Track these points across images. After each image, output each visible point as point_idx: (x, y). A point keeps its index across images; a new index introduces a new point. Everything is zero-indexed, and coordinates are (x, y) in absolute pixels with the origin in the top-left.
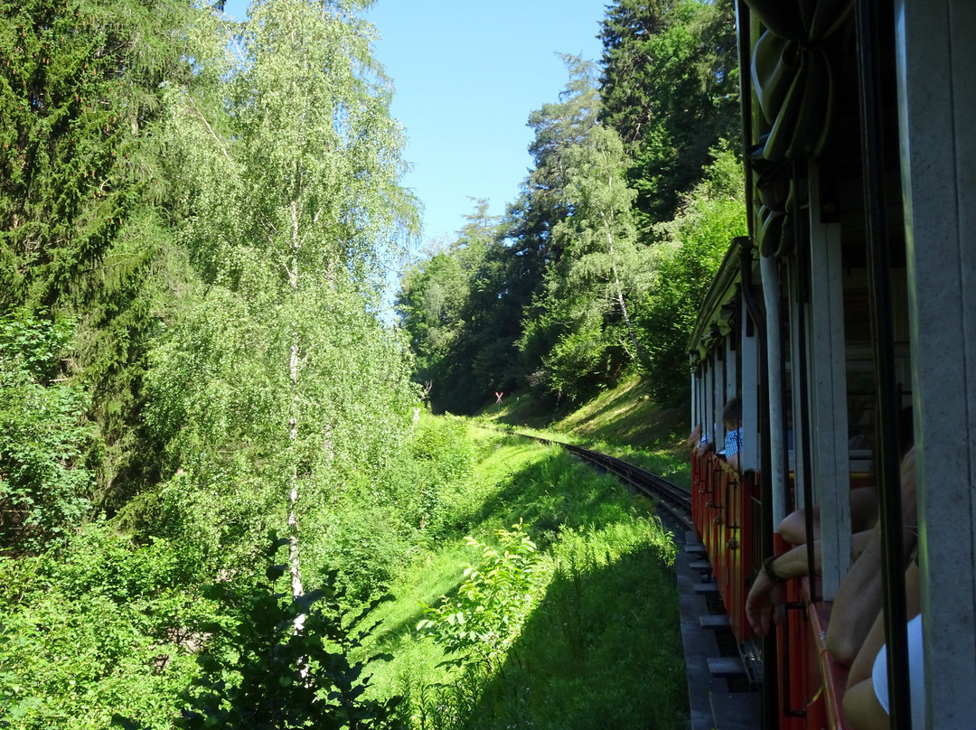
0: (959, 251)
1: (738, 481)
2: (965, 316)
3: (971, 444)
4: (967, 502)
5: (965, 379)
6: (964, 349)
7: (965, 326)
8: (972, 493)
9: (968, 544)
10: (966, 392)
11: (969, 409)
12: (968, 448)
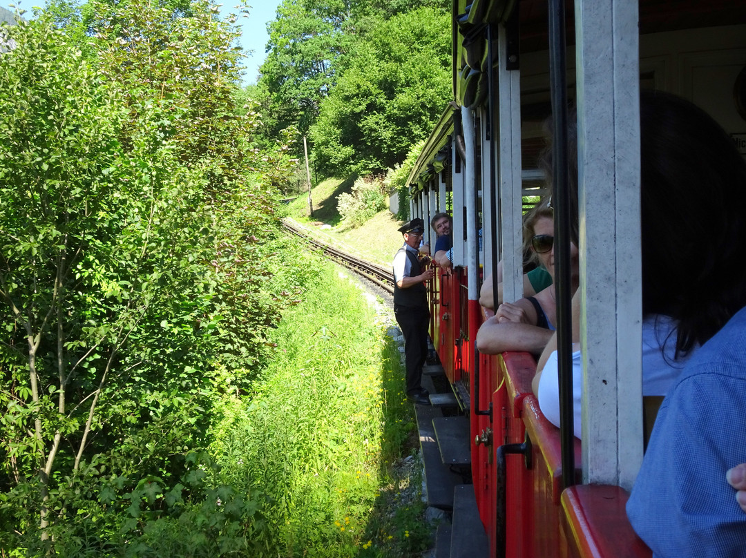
0: (612, 27)
1: (450, 274)
2: (614, 72)
3: (616, 161)
4: (613, 200)
5: (614, 116)
6: (614, 95)
7: (615, 80)
8: (616, 193)
9: (613, 228)
10: (614, 125)
11: (616, 136)
12: (614, 163)
